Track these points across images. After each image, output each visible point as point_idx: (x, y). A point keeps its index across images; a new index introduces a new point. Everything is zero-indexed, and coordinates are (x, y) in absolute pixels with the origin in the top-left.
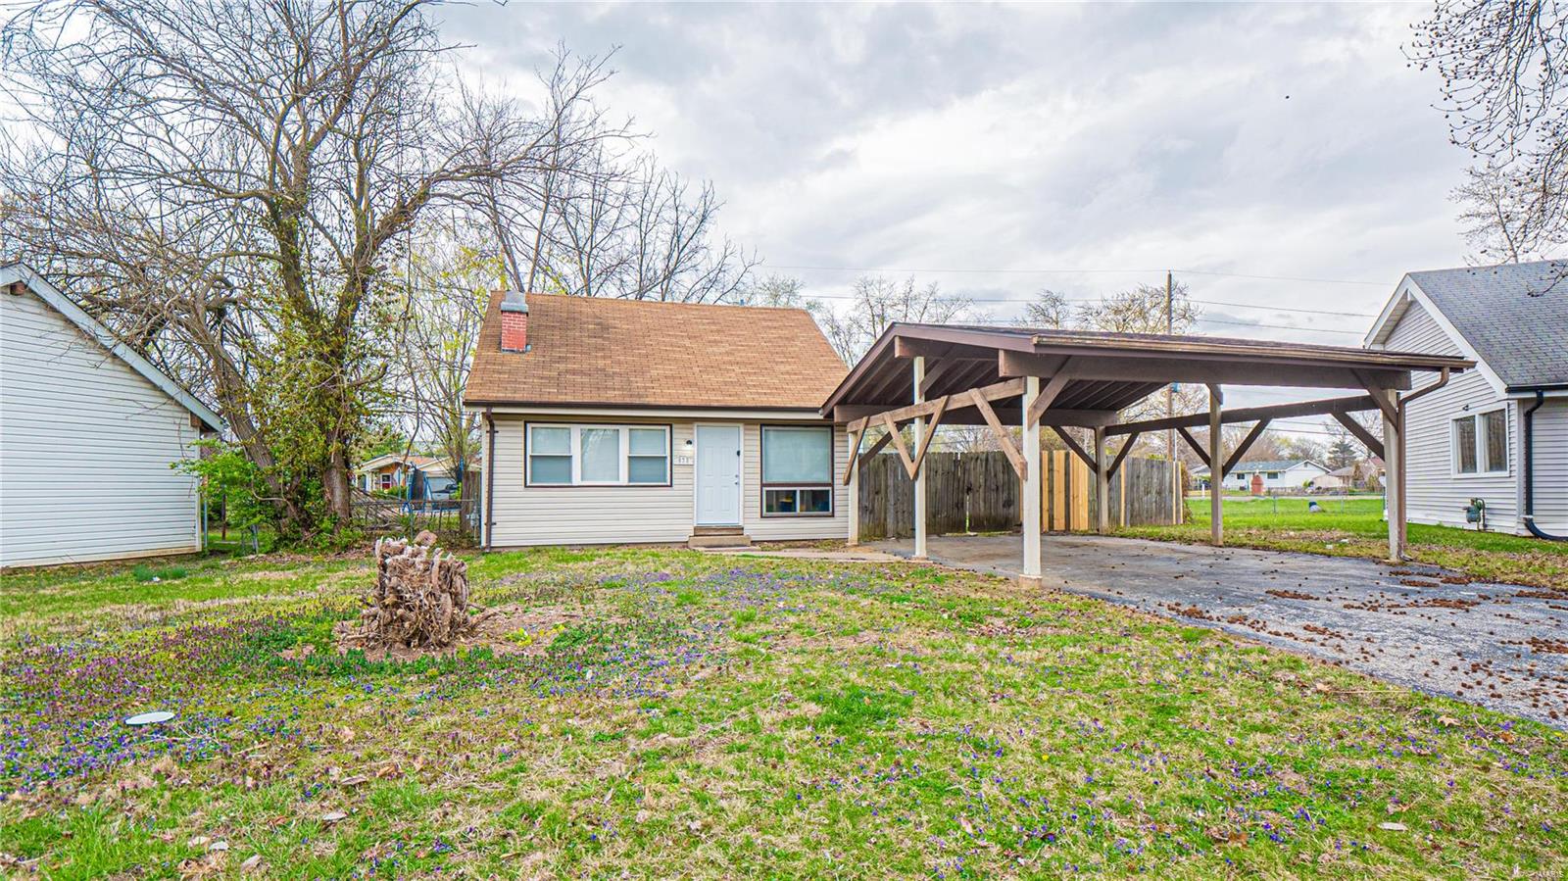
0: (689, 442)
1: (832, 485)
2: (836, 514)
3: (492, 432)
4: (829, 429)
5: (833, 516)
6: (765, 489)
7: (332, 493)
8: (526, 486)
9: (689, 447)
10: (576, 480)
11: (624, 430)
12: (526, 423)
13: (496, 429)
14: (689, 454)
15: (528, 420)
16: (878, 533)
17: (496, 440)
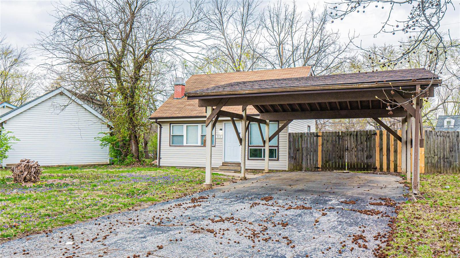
0: (221, 130)
1: (278, 147)
2: (280, 159)
3: (161, 128)
4: (277, 122)
5: (278, 160)
6: (250, 148)
7: (132, 148)
8: (170, 146)
9: (220, 131)
10: (185, 144)
11: (200, 125)
12: (170, 124)
13: (162, 126)
14: (221, 134)
15: (171, 123)
16: (298, 168)
17: (162, 130)
